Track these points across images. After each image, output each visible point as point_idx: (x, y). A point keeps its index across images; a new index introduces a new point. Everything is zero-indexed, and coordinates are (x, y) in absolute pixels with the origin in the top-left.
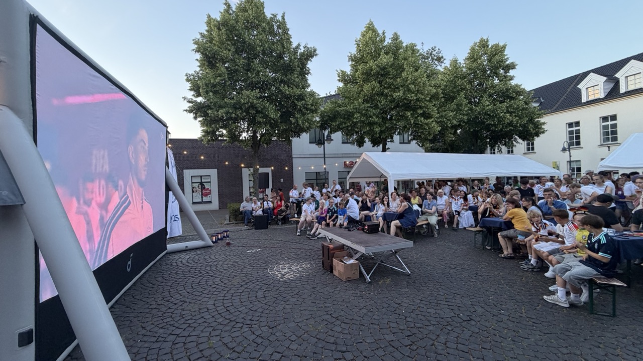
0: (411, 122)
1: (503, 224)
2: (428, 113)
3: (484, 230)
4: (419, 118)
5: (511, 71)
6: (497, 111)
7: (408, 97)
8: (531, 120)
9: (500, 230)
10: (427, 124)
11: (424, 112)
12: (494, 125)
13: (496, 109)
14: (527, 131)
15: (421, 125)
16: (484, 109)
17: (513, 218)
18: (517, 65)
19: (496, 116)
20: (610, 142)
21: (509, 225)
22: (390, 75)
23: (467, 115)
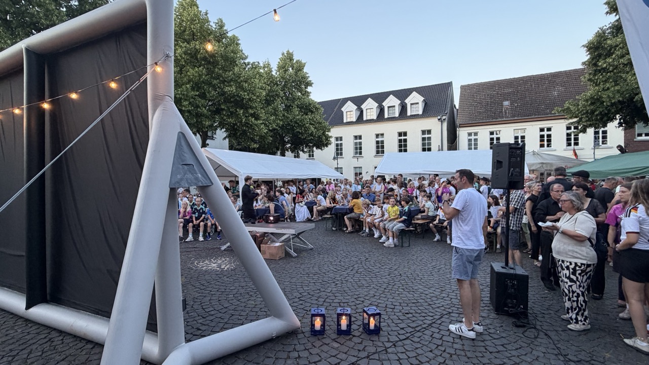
0: (242, 121)
1: (348, 210)
2: (257, 114)
3: (333, 216)
4: (250, 117)
5: (309, 87)
6: (304, 121)
7: (241, 94)
8: (324, 134)
9: (346, 214)
10: (256, 125)
11: (254, 113)
12: (302, 133)
13: (303, 120)
14: (321, 141)
15: (251, 125)
16: (294, 118)
17: (354, 205)
18: (313, 83)
19: (303, 126)
20: (358, 155)
21: (351, 210)
22: (219, 65)
23: (282, 120)
